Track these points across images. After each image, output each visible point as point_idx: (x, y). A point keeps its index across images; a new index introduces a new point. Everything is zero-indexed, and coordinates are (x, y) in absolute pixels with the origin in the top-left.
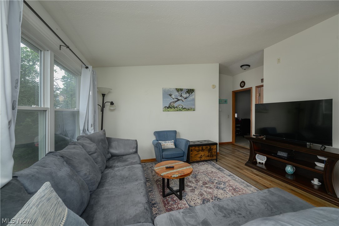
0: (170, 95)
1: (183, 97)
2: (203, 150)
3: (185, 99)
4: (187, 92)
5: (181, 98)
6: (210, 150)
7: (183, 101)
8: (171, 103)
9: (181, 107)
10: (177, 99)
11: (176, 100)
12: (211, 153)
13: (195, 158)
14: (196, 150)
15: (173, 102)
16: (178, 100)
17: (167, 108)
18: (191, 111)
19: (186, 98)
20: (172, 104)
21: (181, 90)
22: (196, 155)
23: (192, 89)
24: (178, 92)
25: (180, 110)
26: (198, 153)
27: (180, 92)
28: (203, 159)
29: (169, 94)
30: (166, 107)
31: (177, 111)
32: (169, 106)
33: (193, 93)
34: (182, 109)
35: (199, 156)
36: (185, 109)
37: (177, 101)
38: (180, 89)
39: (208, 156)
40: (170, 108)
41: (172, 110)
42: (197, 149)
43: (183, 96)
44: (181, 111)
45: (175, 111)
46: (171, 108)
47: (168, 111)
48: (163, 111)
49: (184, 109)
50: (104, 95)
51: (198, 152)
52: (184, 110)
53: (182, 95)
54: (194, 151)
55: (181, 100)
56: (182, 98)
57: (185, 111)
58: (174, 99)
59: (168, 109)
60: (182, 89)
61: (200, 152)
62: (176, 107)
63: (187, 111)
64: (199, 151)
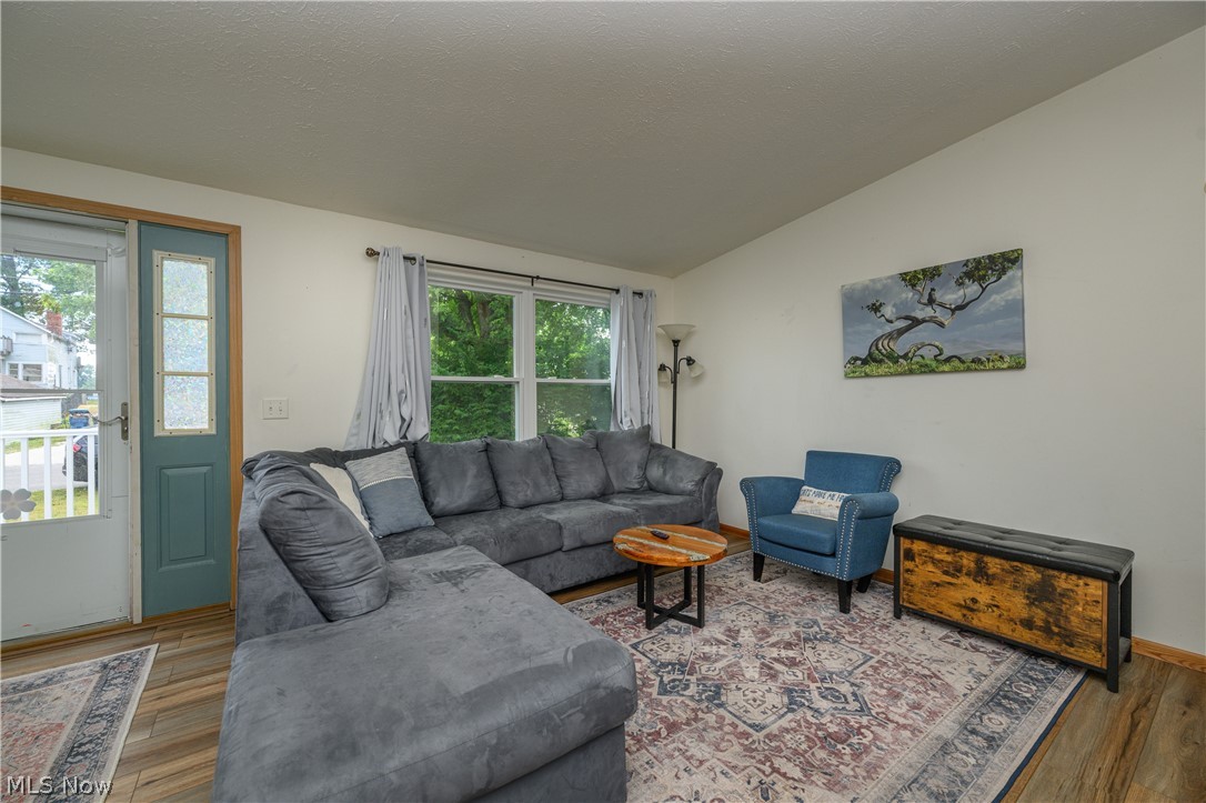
0: (876, 308)
1: (941, 305)
2: (980, 574)
3: (953, 311)
4: (969, 275)
5: (931, 313)
6: (1040, 594)
7: (941, 325)
8: (877, 340)
9: (929, 353)
10: (907, 318)
11: (902, 324)
12: (1049, 613)
13: (932, 601)
14: (934, 562)
15: (890, 336)
16: (916, 322)
17: (859, 362)
18: (995, 369)
19: (961, 308)
20: (886, 342)
21: (932, 273)
22: (938, 585)
23: (1003, 254)
24: (914, 286)
25: (926, 369)
26: (948, 579)
27: (924, 287)
28: (985, 621)
29: (870, 304)
30: (856, 359)
31: (911, 372)
32: (870, 354)
33: (1010, 273)
34: (934, 364)
35: (959, 596)
36: (956, 363)
37: (908, 329)
38: (924, 270)
39: (1028, 624)
40: (875, 360)
41: (883, 369)
42: (942, 554)
43: (939, 300)
44: (933, 371)
45: (901, 374)
46: (880, 362)
47: (867, 375)
48: (847, 376)
49: (948, 360)
50: (676, 343)
51: (946, 573)
52: (946, 367)
53: (937, 295)
54: (925, 563)
55: (932, 320)
56: (938, 309)
57: (955, 371)
58: (891, 322)
59: (867, 369)
60: (937, 268)
61: (964, 579)
62: (905, 357)
63: (968, 370)
64: (960, 571)
